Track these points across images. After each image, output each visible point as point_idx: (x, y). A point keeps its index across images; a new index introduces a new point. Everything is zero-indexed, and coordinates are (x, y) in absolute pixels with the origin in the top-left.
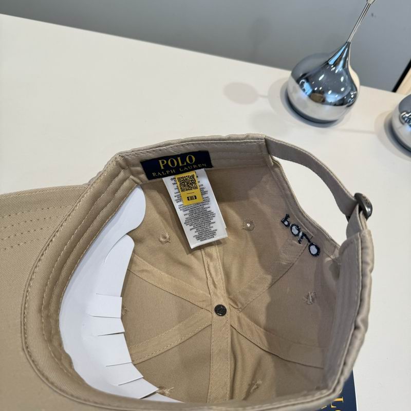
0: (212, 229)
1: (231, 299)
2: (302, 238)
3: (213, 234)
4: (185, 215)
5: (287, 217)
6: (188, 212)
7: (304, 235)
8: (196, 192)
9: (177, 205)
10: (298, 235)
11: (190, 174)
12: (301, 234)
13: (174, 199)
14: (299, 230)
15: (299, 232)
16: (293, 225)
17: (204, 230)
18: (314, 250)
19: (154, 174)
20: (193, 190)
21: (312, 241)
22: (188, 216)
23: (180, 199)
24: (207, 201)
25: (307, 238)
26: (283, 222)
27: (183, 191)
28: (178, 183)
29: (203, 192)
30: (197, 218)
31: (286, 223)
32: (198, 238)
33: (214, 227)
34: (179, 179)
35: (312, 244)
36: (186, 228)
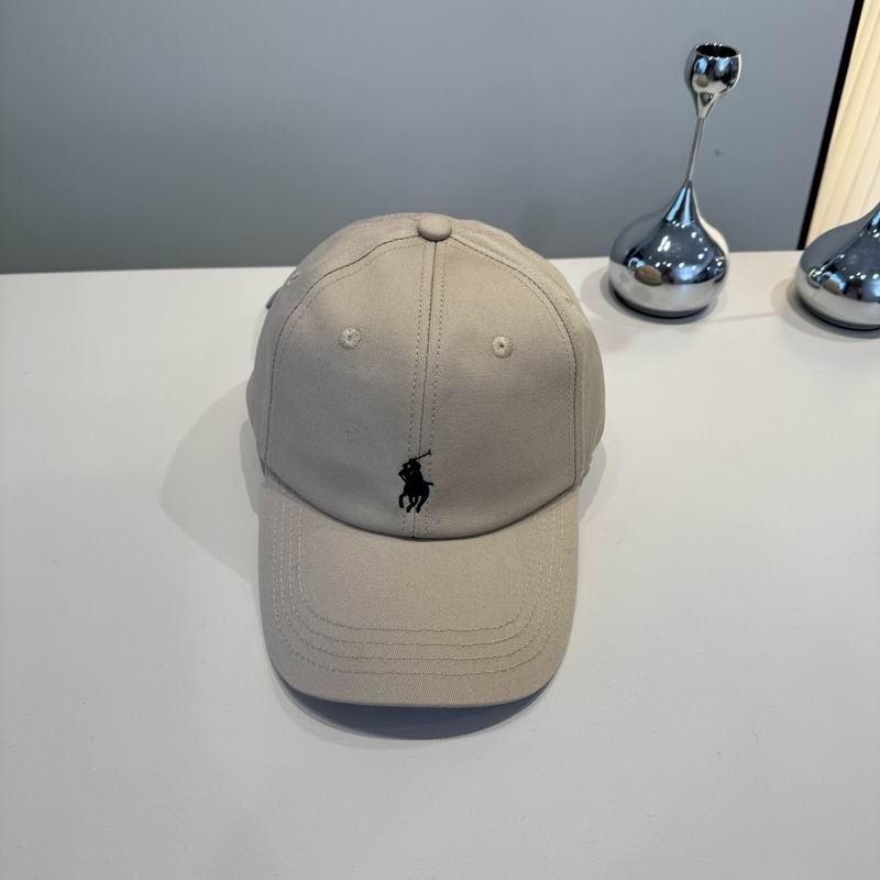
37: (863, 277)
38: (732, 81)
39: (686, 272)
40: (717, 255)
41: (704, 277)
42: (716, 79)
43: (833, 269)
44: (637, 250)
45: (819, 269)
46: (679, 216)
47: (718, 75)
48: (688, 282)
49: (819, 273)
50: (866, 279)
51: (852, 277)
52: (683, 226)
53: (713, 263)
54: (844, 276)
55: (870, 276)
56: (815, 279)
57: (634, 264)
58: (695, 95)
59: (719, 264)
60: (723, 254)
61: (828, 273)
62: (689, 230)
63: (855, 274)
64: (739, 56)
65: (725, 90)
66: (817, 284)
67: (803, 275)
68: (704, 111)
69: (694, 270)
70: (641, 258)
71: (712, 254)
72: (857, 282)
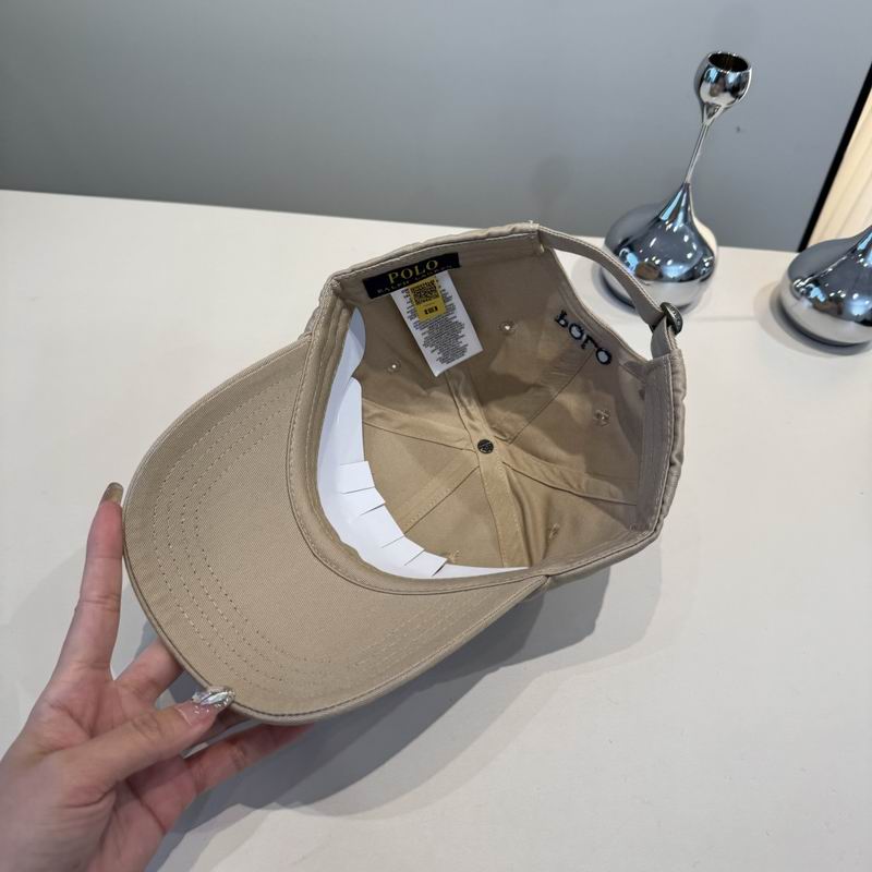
0: (461, 345)
1: (494, 429)
2: (586, 341)
3: (463, 350)
4: (424, 334)
5: (563, 315)
6: (426, 329)
7: (589, 338)
8: (437, 302)
9: (410, 324)
10: (580, 338)
11: (428, 280)
12: (584, 337)
13: (405, 316)
14: (582, 332)
15: (582, 334)
16: (572, 325)
17: (449, 348)
18: (603, 357)
19: (379, 291)
20: (433, 301)
21: (601, 345)
22: (427, 335)
23: (414, 314)
24: (452, 309)
25: (593, 341)
26: (558, 321)
27: (418, 303)
28: (412, 296)
29: (446, 299)
30: (438, 336)
31: (562, 322)
32: (443, 360)
33: (464, 341)
34: (413, 290)
35: (600, 350)
36: (426, 352)
37: (843, 296)
38: (740, 93)
40: (705, 255)
41: (691, 276)
42: (725, 90)
43: (816, 282)
44: (629, 242)
45: (803, 280)
46: (673, 218)
47: (728, 86)
48: (673, 280)
49: (802, 284)
50: (846, 298)
51: (832, 295)
52: (675, 230)
53: (701, 263)
54: (825, 291)
55: (850, 295)
56: (798, 289)
57: (625, 255)
58: (703, 104)
59: (707, 264)
60: (712, 254)
61: (811, 285)
62: (681, 233)
63: (836, 291)
64: (750, 71)
65: (733, 102)
66: (798, 295)
67: (789, 282)
68: (708, 122)
69: (681, 269)
70: (632, 250)
71: (701, 254)
72: (837, 299)
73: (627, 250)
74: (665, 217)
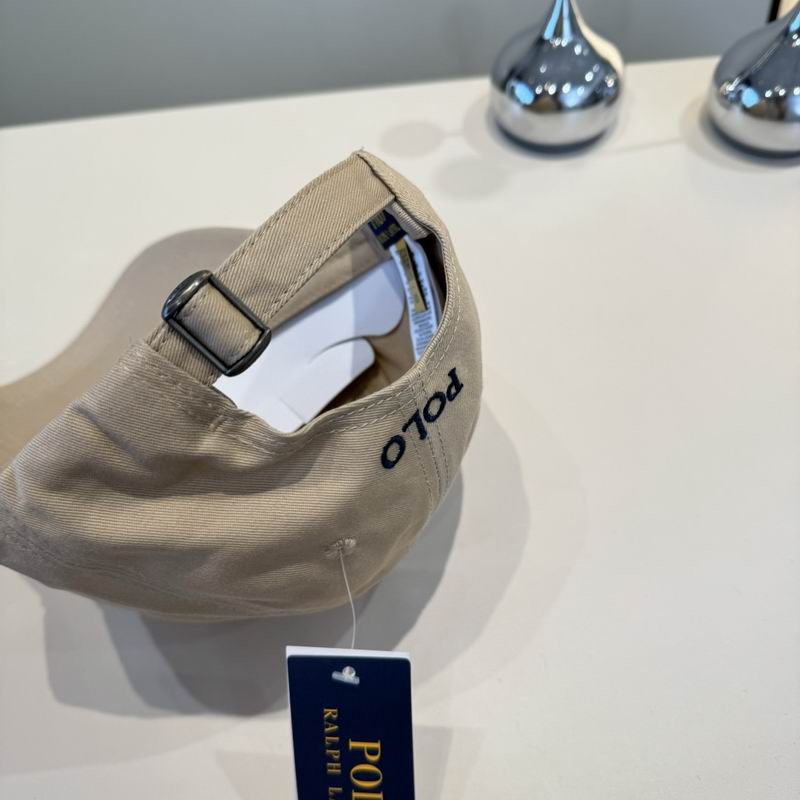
37: (782, 93)
39: (573, 95)
40: (607, 74)
41: (595, 99)
43: (748, 82)
45: (731, 82)
46: (558, 33)
48: (575, 108)
50: (785, 96)
51: (768, 94)
52: (564, 44)
53: (603, 84)
54: (761, 92)
56: (726, 97)
57: (513, 89)
61: (742, 87)
62: (571, 45)
63: (771, 87)
67: (715, 89)
69: (581, 92)
71: (602, 74)
72: (777, 99)
73: (513, 83)
74: (548, 34)
